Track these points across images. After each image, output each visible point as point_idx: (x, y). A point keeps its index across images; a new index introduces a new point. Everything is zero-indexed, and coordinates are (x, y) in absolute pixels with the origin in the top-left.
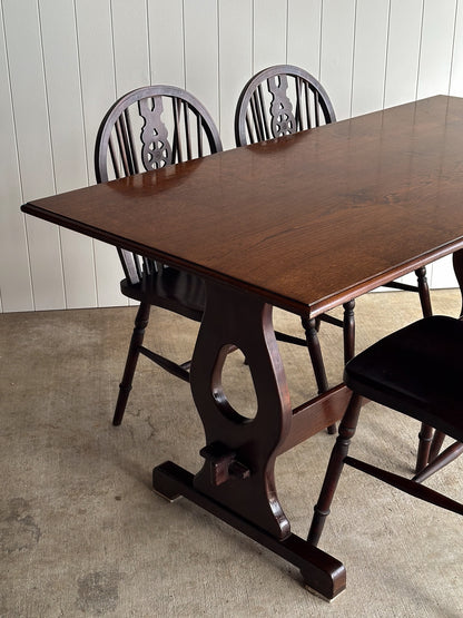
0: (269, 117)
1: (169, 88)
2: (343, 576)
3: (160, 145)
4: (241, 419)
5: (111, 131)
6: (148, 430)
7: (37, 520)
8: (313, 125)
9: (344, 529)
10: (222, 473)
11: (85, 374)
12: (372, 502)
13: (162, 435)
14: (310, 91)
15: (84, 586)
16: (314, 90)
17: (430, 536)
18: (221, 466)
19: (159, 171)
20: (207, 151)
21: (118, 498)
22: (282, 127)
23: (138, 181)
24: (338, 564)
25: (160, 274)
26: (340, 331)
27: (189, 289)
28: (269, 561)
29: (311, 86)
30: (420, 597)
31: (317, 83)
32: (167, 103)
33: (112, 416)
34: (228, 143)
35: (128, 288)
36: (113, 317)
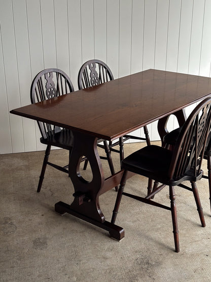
0: (90, 78)
1: (54, 69)
2: (124, 232)
3: (52, 89)
4: (86, 182)
5: (36, 85)
6: (50, 193)
7: (15, 223)
8: (106, 81)
9: (123, 220)
10: (81, 200)
11: (24, 176)
12: (133, 212)
13: (56, 195)
14: (104, 69)
15: (35, 242)
16: (105, 68)
17: (152, 221)
18: (81, 199)
19: (52, 99)
20: (69, 91)
21: (43, 215)
22: (95, 82)
23: (45, 102)
24: (122, 229)
25: (53, 136)
26: (118, 154)
27: (63, 140)
28: (98, 231)
29: (104, 67)
30: (149, 238)
31: (106, 65)
32: (54, 74)
33: (37, 189)
34: (76, 89)
35: (43, 141)
36: (31, 155)
